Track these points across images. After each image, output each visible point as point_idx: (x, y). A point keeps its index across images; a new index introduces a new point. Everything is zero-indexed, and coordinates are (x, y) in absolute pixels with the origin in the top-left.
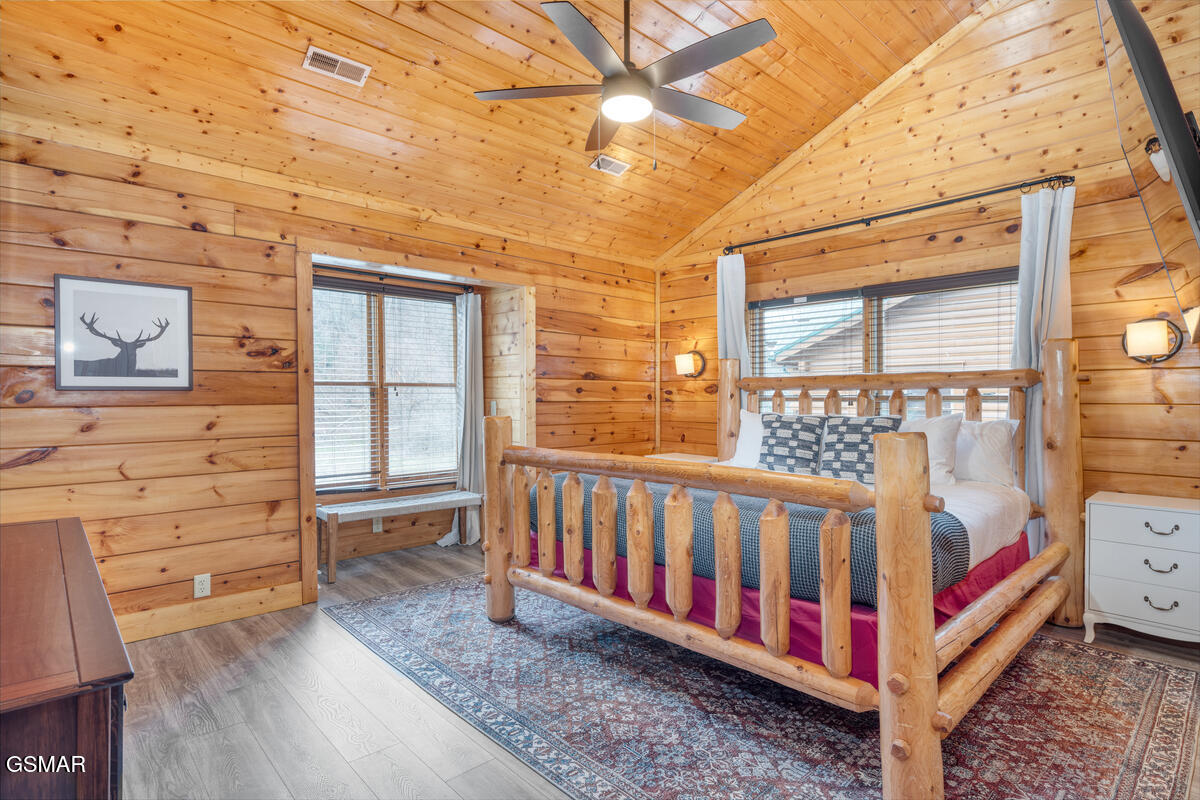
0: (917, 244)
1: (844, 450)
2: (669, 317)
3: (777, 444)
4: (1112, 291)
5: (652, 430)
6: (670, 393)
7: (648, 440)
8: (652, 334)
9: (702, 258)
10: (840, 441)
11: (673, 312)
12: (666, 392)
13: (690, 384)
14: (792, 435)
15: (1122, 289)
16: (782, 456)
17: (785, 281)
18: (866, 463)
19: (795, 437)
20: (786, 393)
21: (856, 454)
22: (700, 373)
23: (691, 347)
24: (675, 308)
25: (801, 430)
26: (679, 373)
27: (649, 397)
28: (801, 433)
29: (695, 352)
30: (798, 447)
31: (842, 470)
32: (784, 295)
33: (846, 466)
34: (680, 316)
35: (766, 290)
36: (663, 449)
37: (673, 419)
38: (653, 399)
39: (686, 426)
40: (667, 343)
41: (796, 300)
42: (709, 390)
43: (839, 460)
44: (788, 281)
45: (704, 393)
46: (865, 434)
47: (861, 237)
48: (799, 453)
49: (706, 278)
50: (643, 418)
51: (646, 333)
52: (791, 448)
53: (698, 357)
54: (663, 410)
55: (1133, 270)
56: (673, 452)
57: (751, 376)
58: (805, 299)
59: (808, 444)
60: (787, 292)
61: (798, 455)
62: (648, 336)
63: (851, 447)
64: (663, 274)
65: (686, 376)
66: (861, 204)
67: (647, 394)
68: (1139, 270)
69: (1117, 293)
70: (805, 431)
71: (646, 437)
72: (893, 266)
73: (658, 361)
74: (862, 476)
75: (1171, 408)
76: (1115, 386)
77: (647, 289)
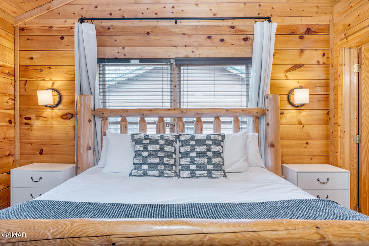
0: (202, 39)
1: (197, 157)
2: (28, 63)
3: (150, 155)
4: (284, 74)
5: (12, 147)
6: (29, 119)
7: (9, 155)
8: (12, 73)
9: (59, 23)
10: (193, 150)
11: (32, 58)
12: (25, 118)
13: (48, 113)
14: (160, 148)
15: (287, 74)
16: (155, 164)
17: (123, 48)
18: (213, 164)
19: (162, 150)
20: (129, 119)
21: (205, 159)
22: (57, 105)
23: (49, 85)
24: (34, 56)
25: (165, 144)
26: (40, 104)
27: (10, 122)
28: (165, 146)
29: (54, 90)
30: (165, 157)
31: (197, 170)
32: (123, 57)
33: (200, 167)
34: (36, 62)
35: (110, 52)
36: (22, 161)
37: (31, 138)
38: (13, 124)
39: (44, 143)
40: (26, 81)
41: (132, 61)
42: (65, 117)
43: (194, 164)
44: (126, 48)
45: (60, 119)
46: (208, 145)
47: (171, 29)
48: (166, 161)
49: (62, 38)
50: (4, 139)
51: (7, 72)
52: (160, 157)
53: (55, 93)
54: (22, 131)
55: (291, 66)
56: (32, 163)
57: (102, 107)
58: (138, 61)
59: (170, 154)
60: (125, 55)
61: (166, 162)
62: (9, 74)
63: (201, 154)
64: (22, 29)
65: (46, 106)
66: (172, 10)
67: (8, 119)
68: (293, 66)
69: (286, 76)
70: (168, 145)
71: (8, 153)
72: (190, 49)
73: (18, 94)
74: (211, 173)
75: (303, 126)
76: (285, 117)
77: (7, 37)
